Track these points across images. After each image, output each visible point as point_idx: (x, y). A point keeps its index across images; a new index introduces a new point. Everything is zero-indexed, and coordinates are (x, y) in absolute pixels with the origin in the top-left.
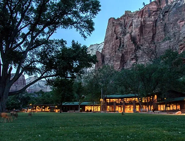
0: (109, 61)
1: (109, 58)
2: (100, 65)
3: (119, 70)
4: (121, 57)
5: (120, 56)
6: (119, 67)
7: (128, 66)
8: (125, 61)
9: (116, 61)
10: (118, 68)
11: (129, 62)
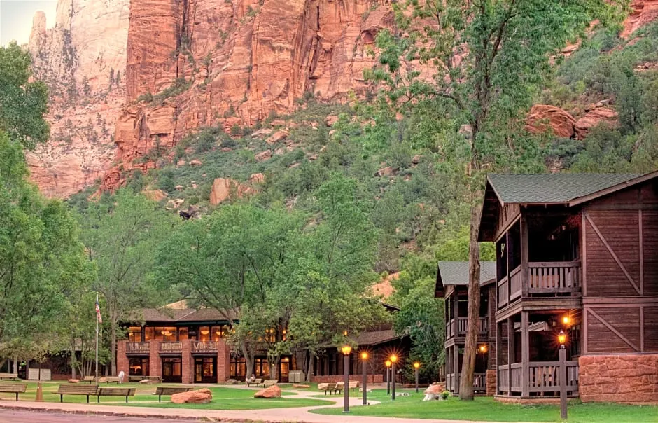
0: (224, 37)
1: (222, 15)
2: (157, 61)
3: (284, 102)
4: (302, 17)
5: (291, 8)
6: (283, 85)
7: (341, 79)
8: (326, 46)
9: (263, 42)
10: (279, 91)
11: (349, 55)
